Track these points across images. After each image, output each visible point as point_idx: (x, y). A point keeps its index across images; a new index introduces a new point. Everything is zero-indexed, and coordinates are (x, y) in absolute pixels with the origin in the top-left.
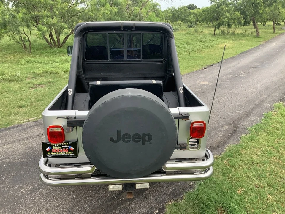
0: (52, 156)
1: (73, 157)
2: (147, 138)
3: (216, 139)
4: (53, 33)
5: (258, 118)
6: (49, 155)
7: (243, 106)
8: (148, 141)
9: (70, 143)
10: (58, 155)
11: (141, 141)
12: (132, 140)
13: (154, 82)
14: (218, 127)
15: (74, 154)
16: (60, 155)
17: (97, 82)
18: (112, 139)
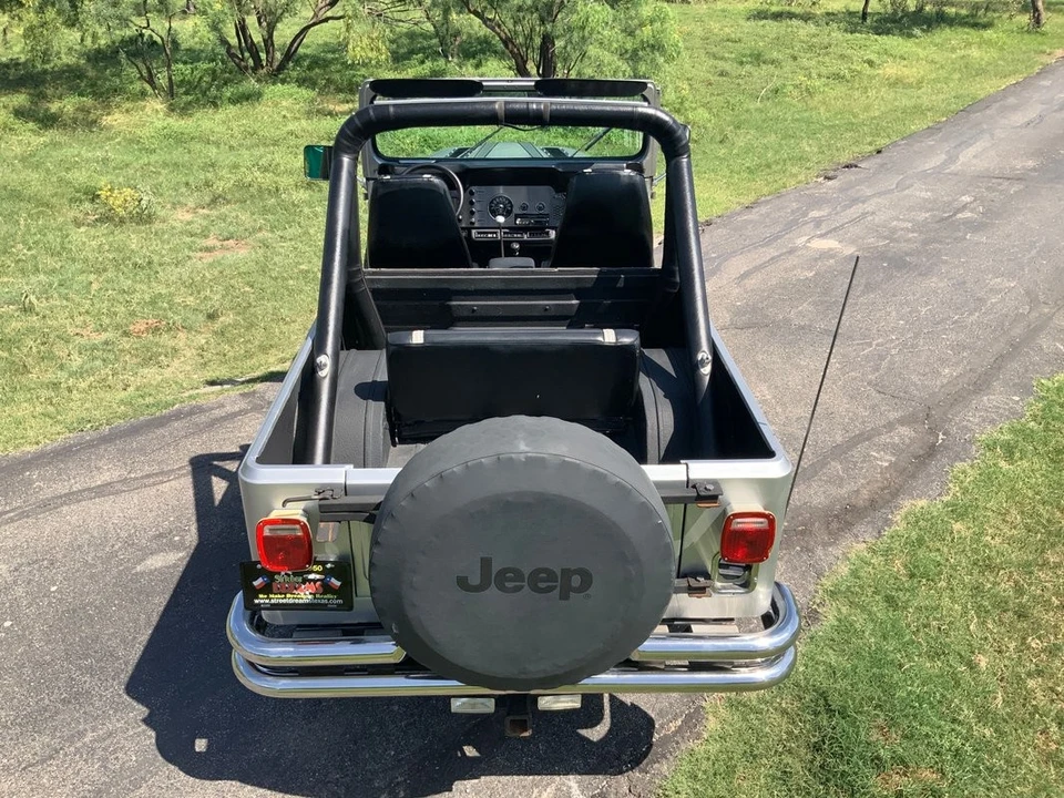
0: (272, 605)
1: (339, 608)
2: (576, 581)
3: (865, 478)
4: (251, 20)
5: (1017, 399)
6: (262, 601)
7: (964, 348)
8: (579, 590)
9: (329, 566)
10: (291, 601)
11: (559, 588)
12: (526, 588)
13: (609, 336)
14: (876, 432)
15: (340, 601)
16: (297, 601)
17: (414, 332)
18: (463, 583)
